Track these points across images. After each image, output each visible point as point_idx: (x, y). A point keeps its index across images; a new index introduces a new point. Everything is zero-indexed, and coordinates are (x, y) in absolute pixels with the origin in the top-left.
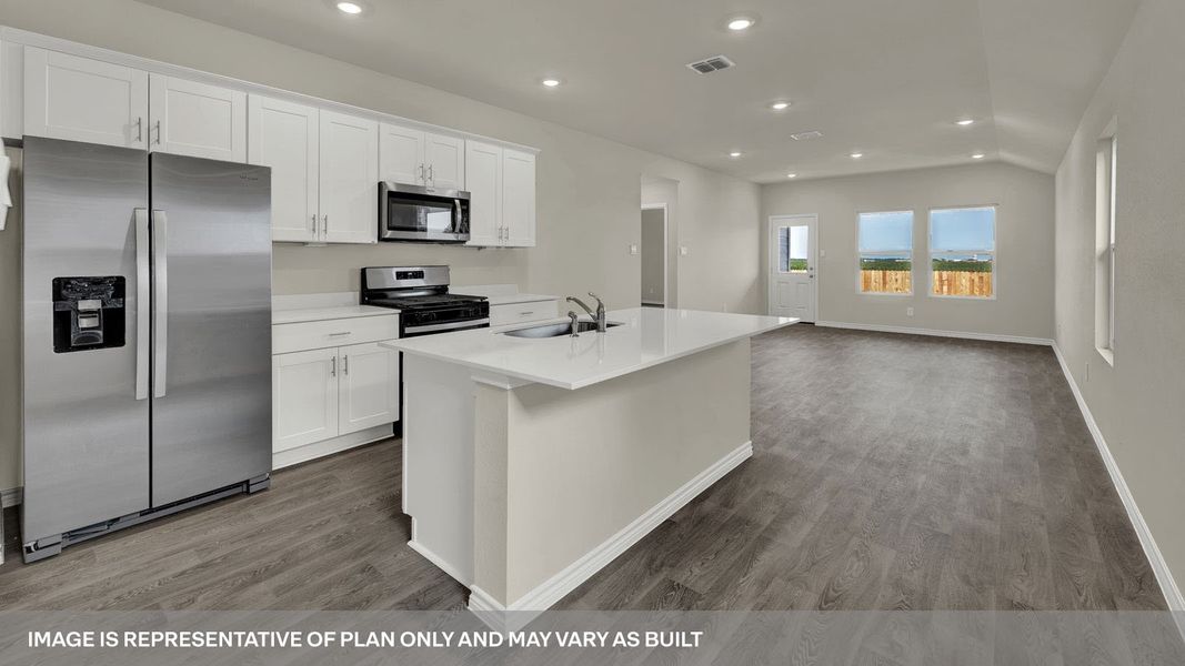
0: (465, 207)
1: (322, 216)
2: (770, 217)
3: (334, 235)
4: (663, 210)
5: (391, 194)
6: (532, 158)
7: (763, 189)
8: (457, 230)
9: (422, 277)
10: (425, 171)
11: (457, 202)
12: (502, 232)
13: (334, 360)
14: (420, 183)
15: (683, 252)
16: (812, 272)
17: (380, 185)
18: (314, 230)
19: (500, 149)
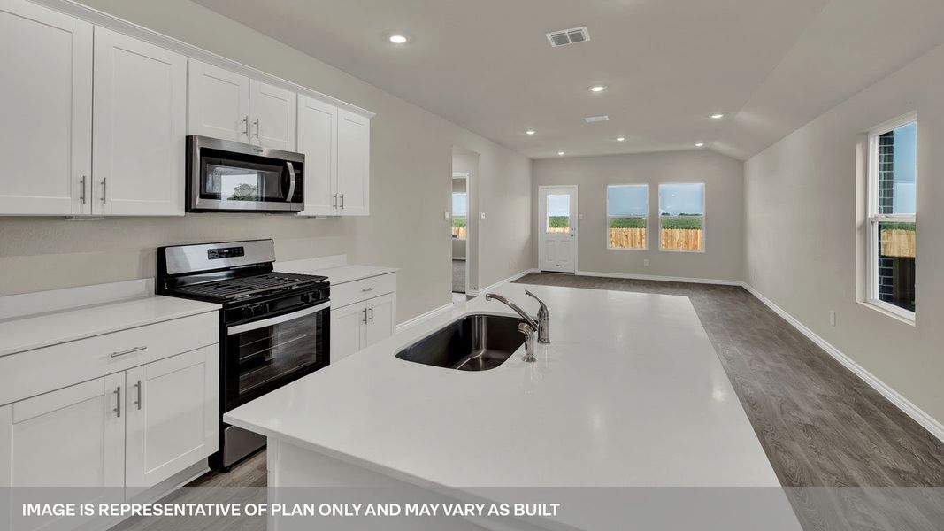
0: (298, 172)
1: (98, 179)
2: (540, 187)
3: (118, 205)
4: (465, 180)
5: (204, 152)
6: (366, 121)
7: (535, 163)
8: (290, 197)
9: (243, 254)
10: (250, 126)
11: (289, 164)
12: (338, 201)
13: (118, 392)
14: (244, 140)
15: (483, 217)
16: (573, 232)
17: (189, 140)
18: (83, 198)
19: (334, 108)
